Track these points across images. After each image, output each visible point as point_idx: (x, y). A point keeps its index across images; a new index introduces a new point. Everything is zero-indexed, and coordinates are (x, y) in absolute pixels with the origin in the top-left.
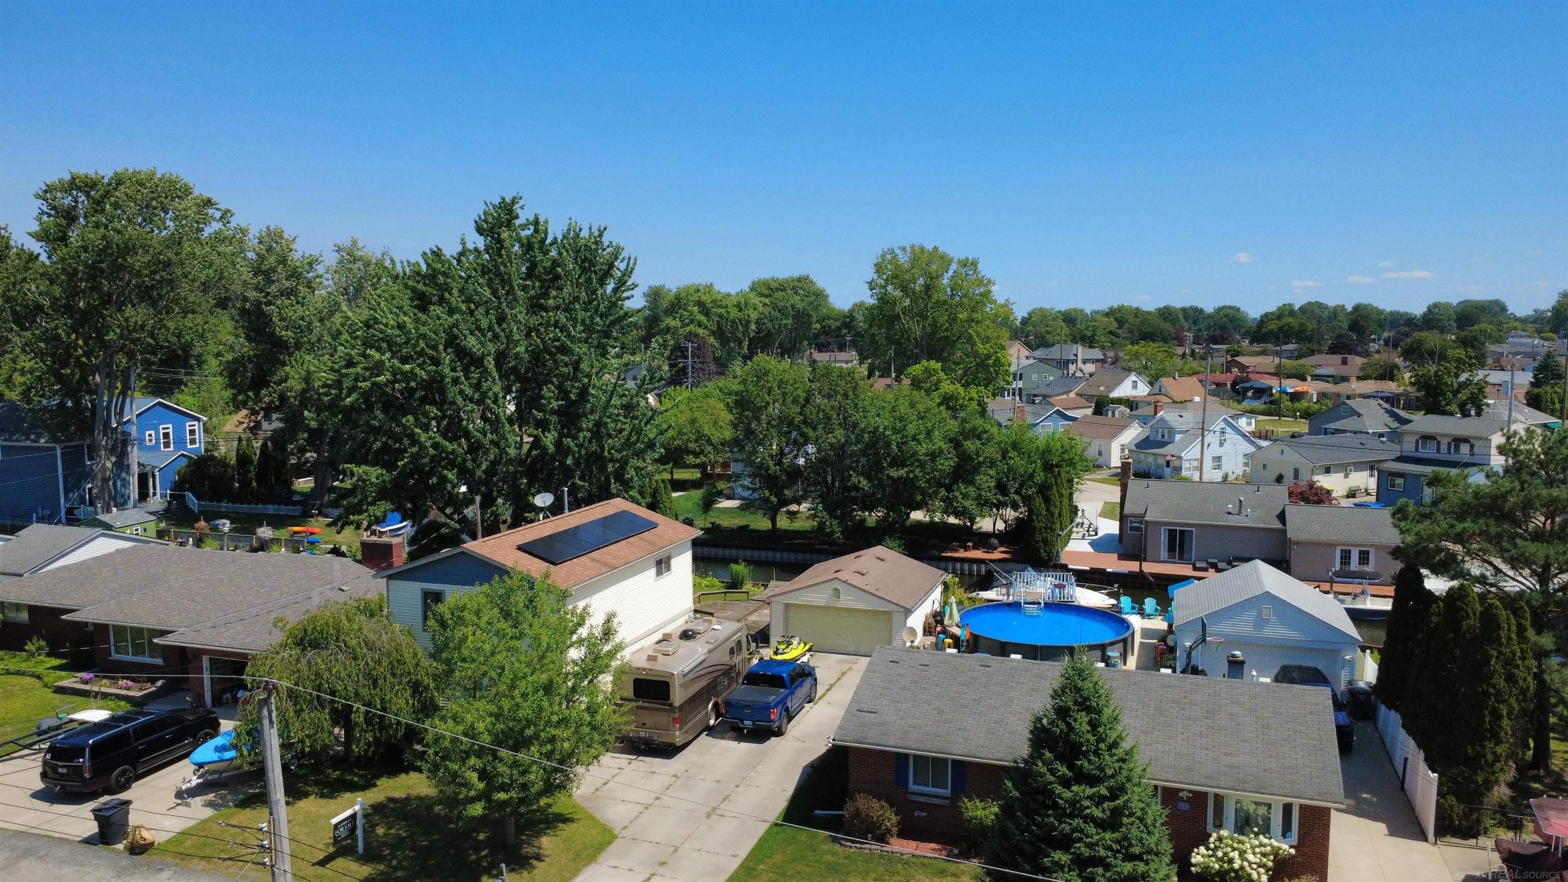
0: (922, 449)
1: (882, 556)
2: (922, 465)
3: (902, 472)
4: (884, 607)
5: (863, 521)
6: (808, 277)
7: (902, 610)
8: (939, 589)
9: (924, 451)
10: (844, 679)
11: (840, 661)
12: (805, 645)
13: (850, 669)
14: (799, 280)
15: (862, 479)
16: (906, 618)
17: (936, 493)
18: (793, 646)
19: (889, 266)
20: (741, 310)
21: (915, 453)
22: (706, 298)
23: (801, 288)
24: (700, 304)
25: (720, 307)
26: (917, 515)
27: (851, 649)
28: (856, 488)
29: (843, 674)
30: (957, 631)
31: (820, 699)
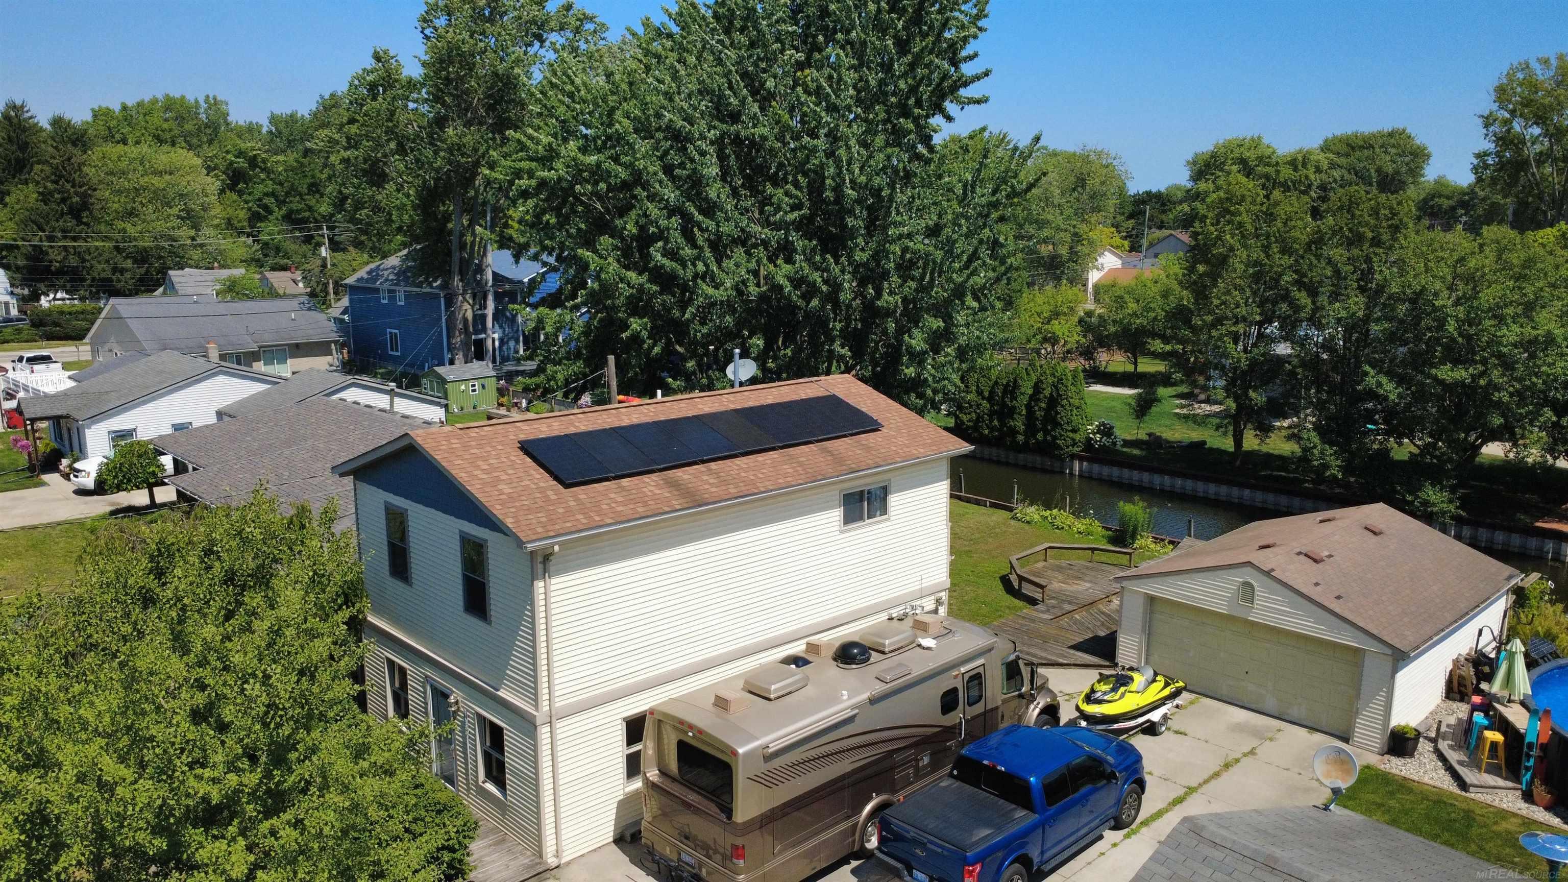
0: (1511, 333)
1: (1378, 524)
2: (1507, 364)
3: (1461, 374)
4: (1348, 639)
5: (1384, 453)
6: (1404, 131)
7: (1389, 652)
8: (1501, 605)
9: (1513, 338)
10: (1225, 776)
11: (1239, 728)
12: (1167, 685)
13: (1252, 752)
14: (1391, 135)
15: (1384, 380)
16: (1395, 671)
17: (1536, 414)
18: (1134, 687)
19: (1519, 90)
20: (1296, 169)
21: (1494, 341)
22: (1250, 155)
23: (1394, 146)
24: (1243, 162)
25: (1268, 164)
26: (1494, 450)
27: (1270, 704)
28: (1371, 394)
29: (1227, 766)
30: (1518, 717)
31: (1145, 823)
